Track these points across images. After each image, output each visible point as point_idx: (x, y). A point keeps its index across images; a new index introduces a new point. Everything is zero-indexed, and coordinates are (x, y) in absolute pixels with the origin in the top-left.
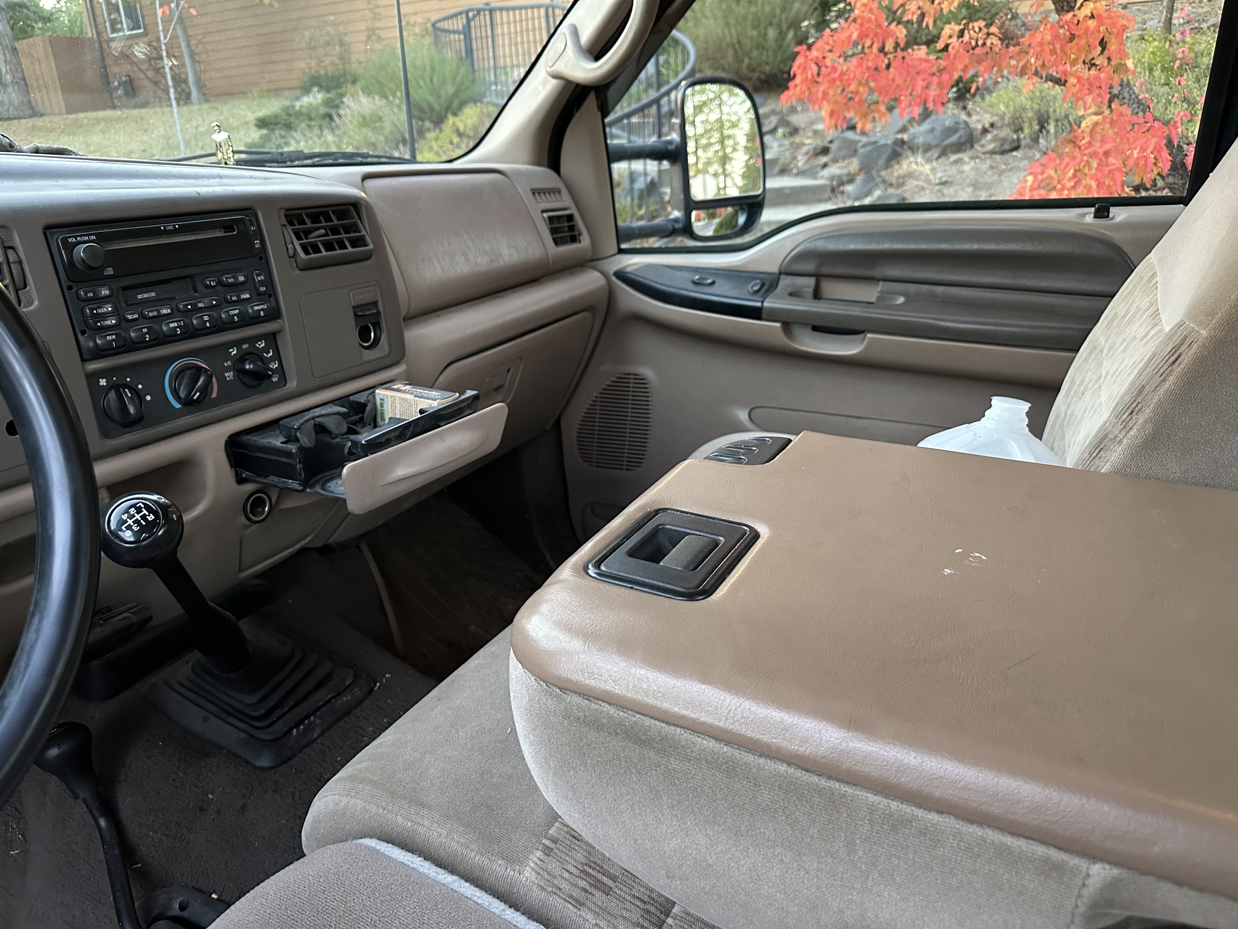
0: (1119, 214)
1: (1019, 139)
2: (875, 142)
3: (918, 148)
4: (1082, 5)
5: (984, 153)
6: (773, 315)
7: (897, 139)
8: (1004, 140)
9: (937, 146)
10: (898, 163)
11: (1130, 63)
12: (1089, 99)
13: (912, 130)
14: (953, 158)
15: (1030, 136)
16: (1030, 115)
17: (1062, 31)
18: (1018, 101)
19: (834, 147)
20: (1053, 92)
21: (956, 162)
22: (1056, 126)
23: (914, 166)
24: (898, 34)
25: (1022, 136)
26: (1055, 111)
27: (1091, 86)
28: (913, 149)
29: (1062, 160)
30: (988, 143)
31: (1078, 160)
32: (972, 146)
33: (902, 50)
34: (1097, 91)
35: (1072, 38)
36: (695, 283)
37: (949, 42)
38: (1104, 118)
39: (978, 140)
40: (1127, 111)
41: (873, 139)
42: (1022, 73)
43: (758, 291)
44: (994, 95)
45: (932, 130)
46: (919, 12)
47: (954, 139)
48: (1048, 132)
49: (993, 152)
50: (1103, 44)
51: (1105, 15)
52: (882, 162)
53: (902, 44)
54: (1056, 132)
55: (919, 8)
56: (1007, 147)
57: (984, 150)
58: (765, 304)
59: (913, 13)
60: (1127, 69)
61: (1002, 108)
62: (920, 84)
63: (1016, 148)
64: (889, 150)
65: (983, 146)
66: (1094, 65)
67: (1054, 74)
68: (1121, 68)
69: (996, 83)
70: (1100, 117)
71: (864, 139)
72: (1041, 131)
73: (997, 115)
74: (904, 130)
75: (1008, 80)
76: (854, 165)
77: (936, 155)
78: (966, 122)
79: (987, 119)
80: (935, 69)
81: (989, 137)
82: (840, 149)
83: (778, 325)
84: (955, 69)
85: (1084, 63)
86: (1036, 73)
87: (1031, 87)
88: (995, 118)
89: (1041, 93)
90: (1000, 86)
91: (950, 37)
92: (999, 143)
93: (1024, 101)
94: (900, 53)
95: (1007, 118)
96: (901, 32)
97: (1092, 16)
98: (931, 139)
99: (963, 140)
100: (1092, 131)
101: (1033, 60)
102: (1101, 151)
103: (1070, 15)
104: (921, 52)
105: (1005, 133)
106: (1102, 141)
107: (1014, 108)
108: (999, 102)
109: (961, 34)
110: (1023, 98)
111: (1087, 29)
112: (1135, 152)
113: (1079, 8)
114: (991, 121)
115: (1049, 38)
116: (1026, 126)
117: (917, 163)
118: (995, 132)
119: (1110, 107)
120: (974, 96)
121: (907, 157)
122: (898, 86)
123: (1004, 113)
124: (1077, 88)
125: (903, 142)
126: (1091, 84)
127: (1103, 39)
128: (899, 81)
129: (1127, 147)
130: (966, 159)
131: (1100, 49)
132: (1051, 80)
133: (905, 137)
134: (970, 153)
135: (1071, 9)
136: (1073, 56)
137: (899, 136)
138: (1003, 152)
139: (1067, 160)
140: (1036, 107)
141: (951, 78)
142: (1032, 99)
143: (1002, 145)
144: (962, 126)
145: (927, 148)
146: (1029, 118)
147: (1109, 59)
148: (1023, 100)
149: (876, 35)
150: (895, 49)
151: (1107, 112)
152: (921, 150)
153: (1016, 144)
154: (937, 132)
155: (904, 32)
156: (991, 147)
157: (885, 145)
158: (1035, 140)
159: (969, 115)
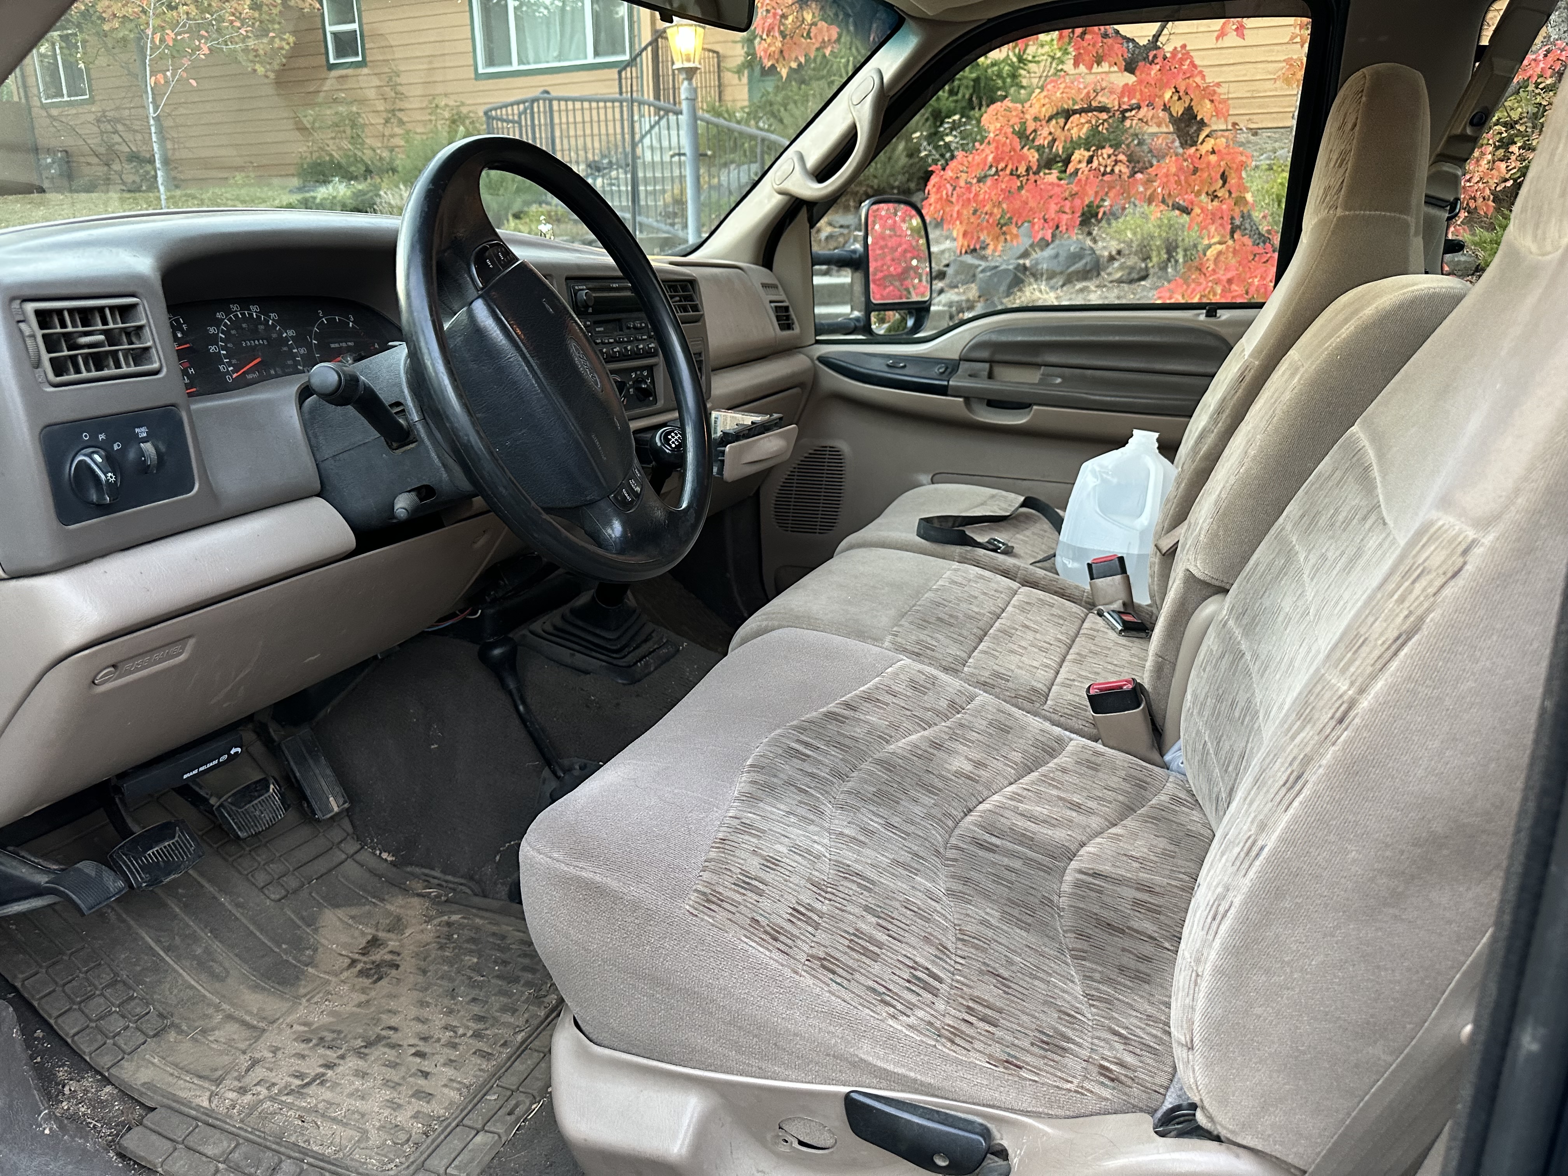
0: (1224, 315)
1: (1147, 268)
2: (996, 267)
3: (1042, 275)
4: (1203, 141)
5: (1111, 282)
6: (957, 392)
7: (1019, 265)
8: (1132, 269)
9: (1061, 273)
10: (1020, 290)
11: (1249, 197)
12: (1212, 228)
13: (1034, 256)
14: (1079, 286)
15: (1159, 264)
16: (1158, 243)
17: (1185, 164)
18: (1146, 228)
19: (950, 271)
20: (1182, 221)
21: (1082, 290)
22: (1185, 256)
23: (1037, 294)
24: (1031, 158)
25: (1150, 265)
26: (1183, 240)
27: (1214, 217)
28: (1036, 276)
29: (1188, 286)
30: (1115, 271)
31: (1203, 286)
32: (1099, 274)
33: (1034, 173)
34: (1220, 221)
35: (1195, 171)
36: (888, 366)
37: (1079, 166)
38: (1228, 246)
39: (1104, 269)
40: (1247, 240)
41: (993, 264)
42: (1150, 201)
43: (943, 373)
44: (1121, 220)
45: (1057, 256)
46: (1050, 138)
47: (1079, 265)
48: (1177, 261)
49: (1120, 281)
50: (1224, 177)
51: (1224, 151)
52: (1003, 288)
53: (1035, 168)
54: (1185, 262)
55: (1050, 133)
56: (1135, 276)
57: (1111, 279)
58: (951, 383)
59: (1045, 138)
60: (1246, 203)
61: (1129, 234)
62: (1053, 208)
63: (1144, 278)
64: (1012, 276)
65: (1109, 274)
66: (1216, 196)
67: (1181, 202)
68: (1240, 201)
69: (1124, 209)
70: (1224, 246)
71: (984, 264)
72: (1169, 260)
73: (1124, 242)
74: (1025, 255)
75: (1135, 206)
76: (973, 291)
77: (1060, 283)
78: (1092, 249)
79: (1114, 246)
80: (1067, 194)
81: (1116, 264)
82: (957, 273)
83: (961, 399)
84: (1085, 194)
85: (1207, 193)
86: (1163, 201)
87: (1159, 215)
88: (1122, 245)
89: (1169, 220)
90: (1127, 211)
91: (1080, 162)
92: (1127, 271)
93: (1152, 229)
94: (1032, 177)
95: (1134, 245)
96: (1033, 156)
97: (1213, 152)
98: (1055, 266)
99: (1088, 268)
100: (1216, 259)
101: (1159, 190)
102: (1225, 278)
103: (1193, 149)
104: (1052, 176)
105: (1132, 261)
106: (1226, 269)
107: (1142, 234)
108: (1126, 228)
109: (1090, 161)
110: (1150, 225)
111: (1209, 163)
112: (1256, 280)
113: (1202, 143)
114: (1118, 248)
115: (1173, 170)
116: (1154, 254)
117: (1041, 291)
118: (1123, 260)
119: (1232, 237)
120: (1099, 221)
121: (1030, 284)
122: (1031, 209)
123: (1132, 241)
124: (1201, 218)
125: (1025, 268)
126: (1213, 214)
127: (1223, 173)
128: (1032, 204)
129: (1248, 275)
130: (1093, 288)
131: (1221, 182)
132: (1178, 209)
133: (1028, 263)
134: (1097, 282)
135: (1194, 143)
136: (1197, 188)
137: (1021, 262)
138: (1131, 282)
139: (1193, 286)
140: (1164, 234)
141: (1083, 202)
142: (1160, 227)
143: (1129, 274)
144: (1088, 252)
145: (1051, 275)
146: (1158, 247)
147: (1230, 193)
148: (1150, 227)
149: (1011, 158)
150: (1027, 170)
151: (1230, 242)
152: (1044, 277)
153: (1143, 273)
154: (1061, 258)
155: (1036, 156)
156: (1118, 275)
157: (1006, 271)
158: (1163, 268)
159: (1095, 241)
